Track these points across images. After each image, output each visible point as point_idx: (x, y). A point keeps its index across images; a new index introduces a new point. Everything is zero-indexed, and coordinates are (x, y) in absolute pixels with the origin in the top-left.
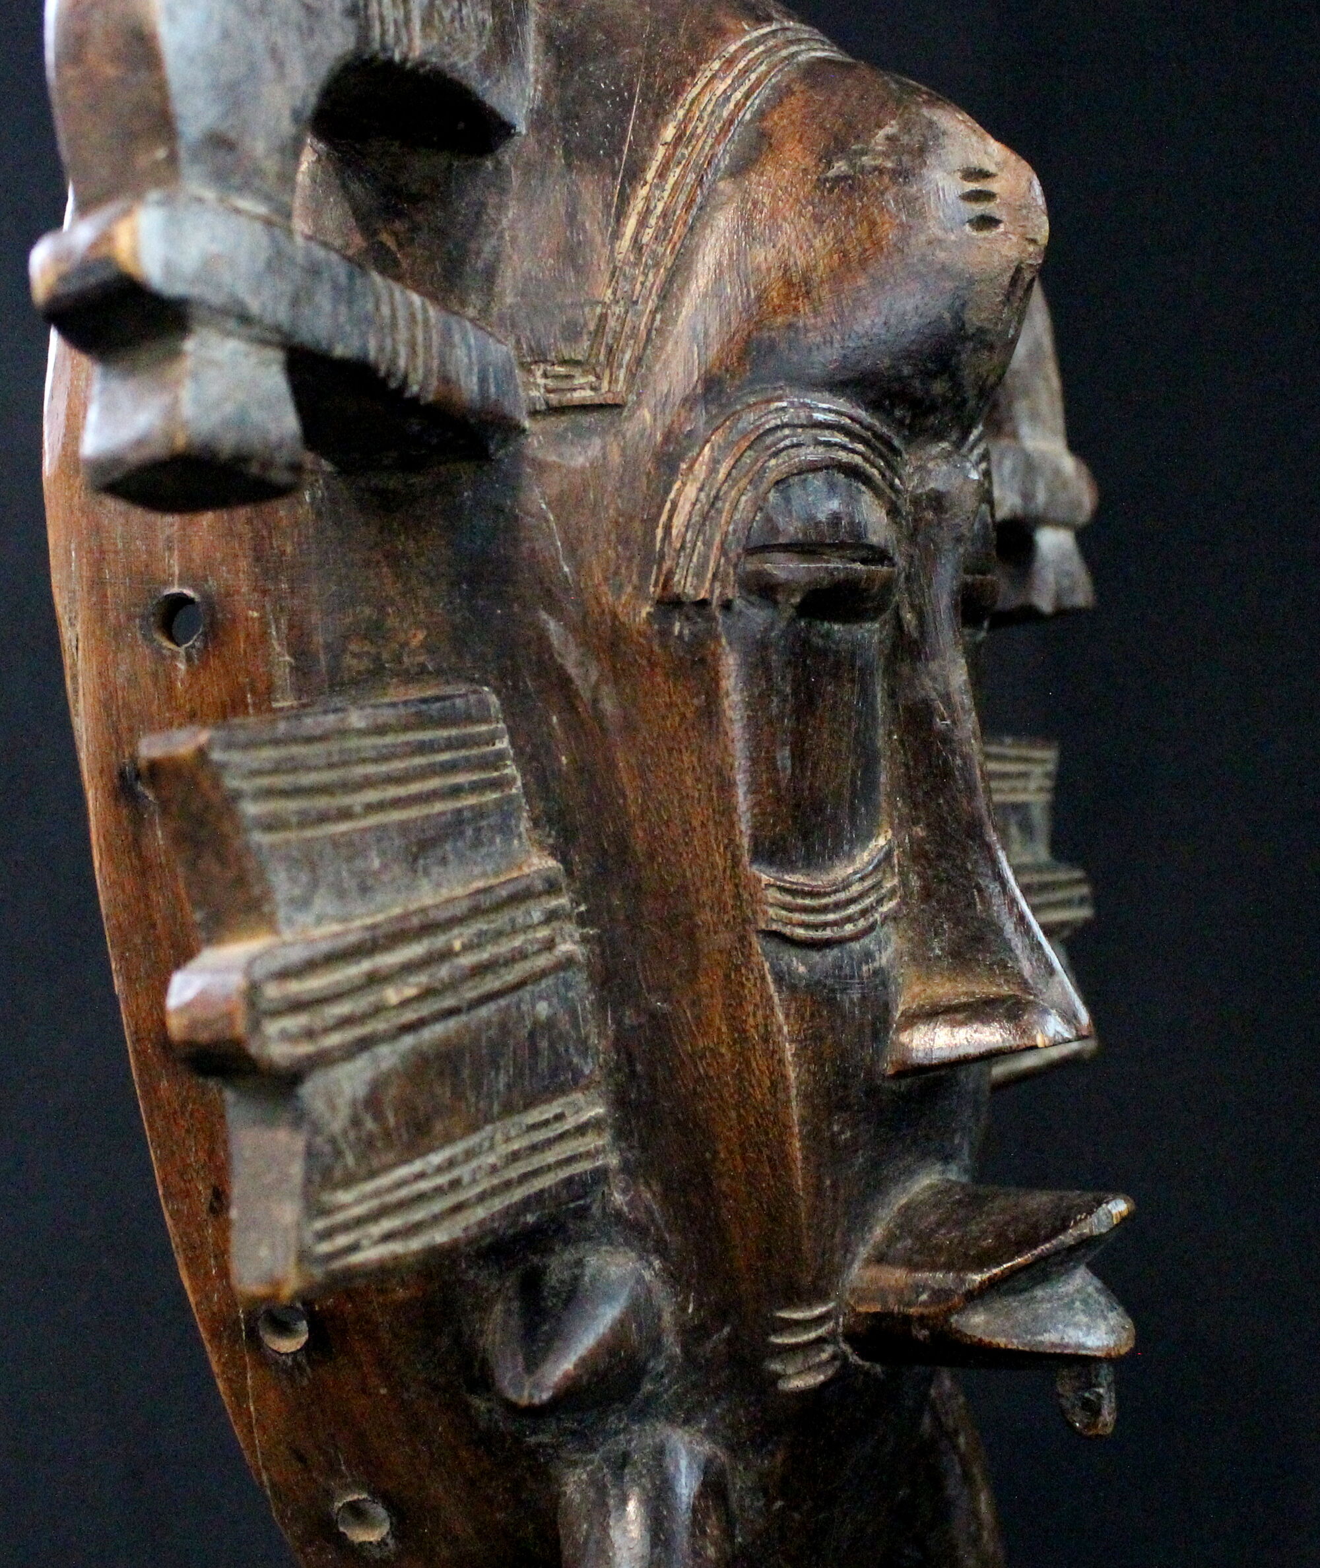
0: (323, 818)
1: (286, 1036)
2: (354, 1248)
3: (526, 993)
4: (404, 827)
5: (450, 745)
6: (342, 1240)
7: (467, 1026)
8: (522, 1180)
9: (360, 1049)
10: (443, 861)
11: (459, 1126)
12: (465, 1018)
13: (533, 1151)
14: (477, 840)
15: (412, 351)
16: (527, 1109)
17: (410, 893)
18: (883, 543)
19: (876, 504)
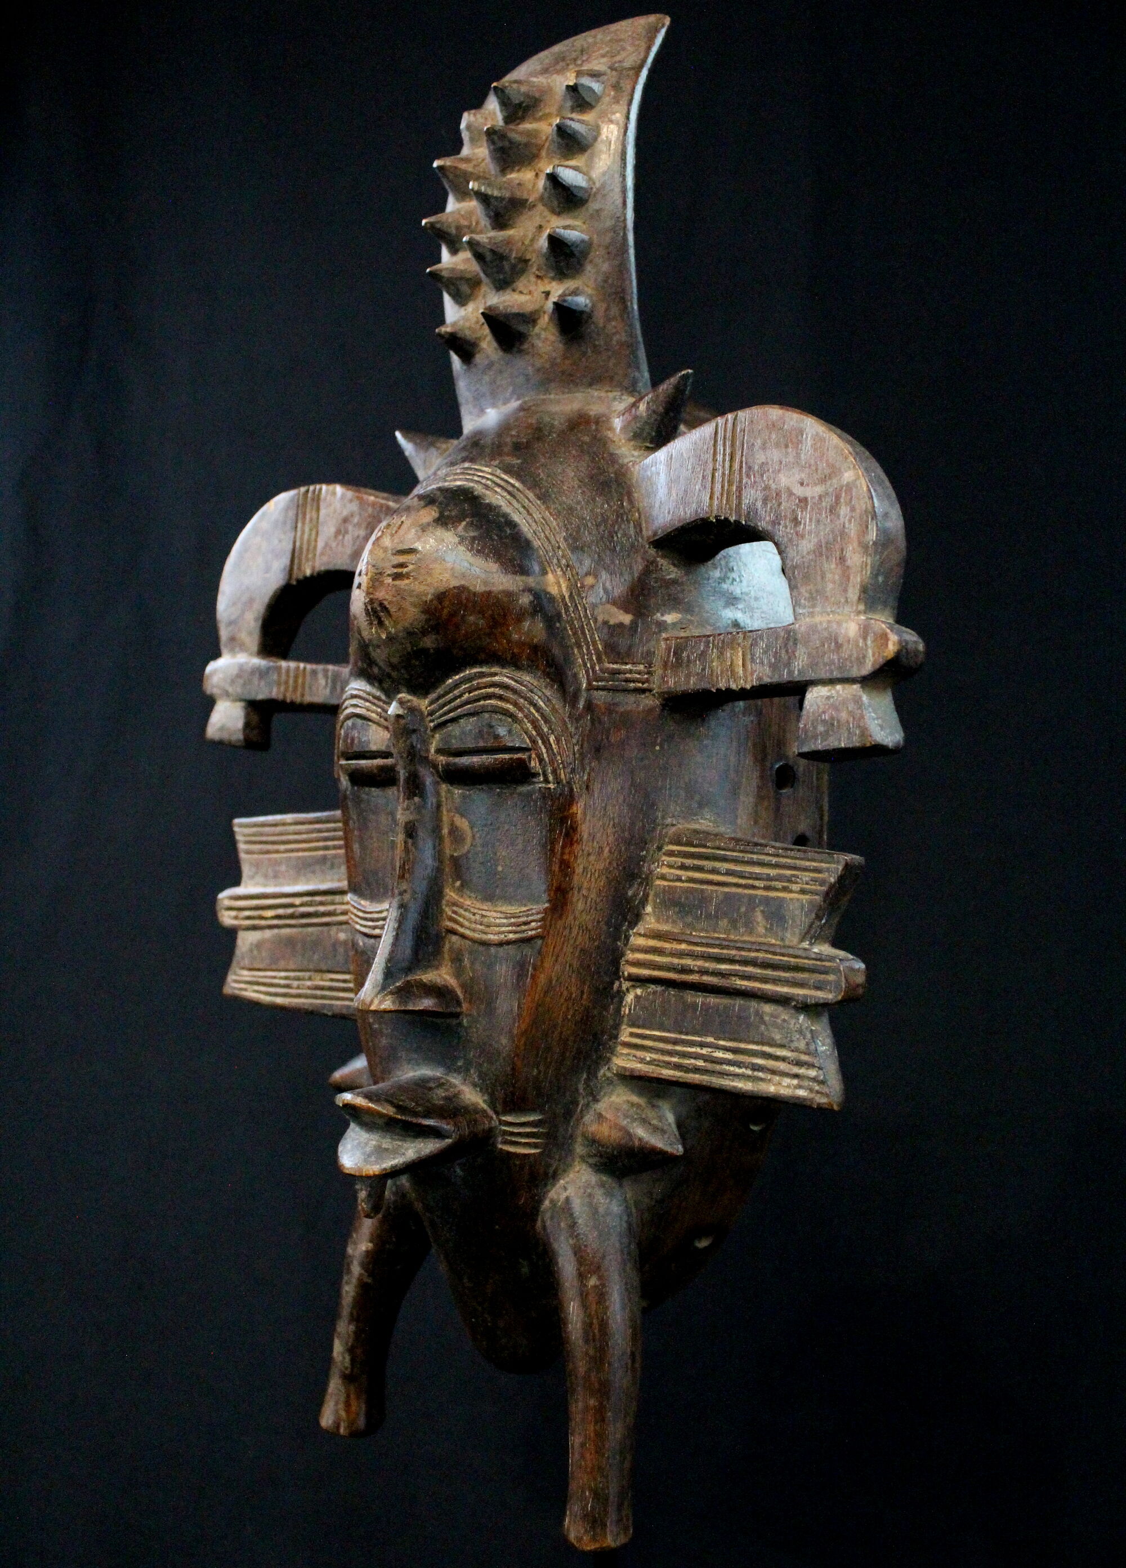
0: (268, 852)
1: (229, 917)
2: (245, 990)
3: (334, 929)
4: (299, 858)
5: (328, 830)
6: (243, 986)
7: (301, 933)
8: (323, 997)
9: (255, 928)
10: (314, 872)
11: (292, 966)
12: (300, 929)
13: (331, 989)
14: (332, 866)
15: (295, 688)
16: (329, 971)
17: (295, 881)
18: (384, 748)
19: (380, 729)
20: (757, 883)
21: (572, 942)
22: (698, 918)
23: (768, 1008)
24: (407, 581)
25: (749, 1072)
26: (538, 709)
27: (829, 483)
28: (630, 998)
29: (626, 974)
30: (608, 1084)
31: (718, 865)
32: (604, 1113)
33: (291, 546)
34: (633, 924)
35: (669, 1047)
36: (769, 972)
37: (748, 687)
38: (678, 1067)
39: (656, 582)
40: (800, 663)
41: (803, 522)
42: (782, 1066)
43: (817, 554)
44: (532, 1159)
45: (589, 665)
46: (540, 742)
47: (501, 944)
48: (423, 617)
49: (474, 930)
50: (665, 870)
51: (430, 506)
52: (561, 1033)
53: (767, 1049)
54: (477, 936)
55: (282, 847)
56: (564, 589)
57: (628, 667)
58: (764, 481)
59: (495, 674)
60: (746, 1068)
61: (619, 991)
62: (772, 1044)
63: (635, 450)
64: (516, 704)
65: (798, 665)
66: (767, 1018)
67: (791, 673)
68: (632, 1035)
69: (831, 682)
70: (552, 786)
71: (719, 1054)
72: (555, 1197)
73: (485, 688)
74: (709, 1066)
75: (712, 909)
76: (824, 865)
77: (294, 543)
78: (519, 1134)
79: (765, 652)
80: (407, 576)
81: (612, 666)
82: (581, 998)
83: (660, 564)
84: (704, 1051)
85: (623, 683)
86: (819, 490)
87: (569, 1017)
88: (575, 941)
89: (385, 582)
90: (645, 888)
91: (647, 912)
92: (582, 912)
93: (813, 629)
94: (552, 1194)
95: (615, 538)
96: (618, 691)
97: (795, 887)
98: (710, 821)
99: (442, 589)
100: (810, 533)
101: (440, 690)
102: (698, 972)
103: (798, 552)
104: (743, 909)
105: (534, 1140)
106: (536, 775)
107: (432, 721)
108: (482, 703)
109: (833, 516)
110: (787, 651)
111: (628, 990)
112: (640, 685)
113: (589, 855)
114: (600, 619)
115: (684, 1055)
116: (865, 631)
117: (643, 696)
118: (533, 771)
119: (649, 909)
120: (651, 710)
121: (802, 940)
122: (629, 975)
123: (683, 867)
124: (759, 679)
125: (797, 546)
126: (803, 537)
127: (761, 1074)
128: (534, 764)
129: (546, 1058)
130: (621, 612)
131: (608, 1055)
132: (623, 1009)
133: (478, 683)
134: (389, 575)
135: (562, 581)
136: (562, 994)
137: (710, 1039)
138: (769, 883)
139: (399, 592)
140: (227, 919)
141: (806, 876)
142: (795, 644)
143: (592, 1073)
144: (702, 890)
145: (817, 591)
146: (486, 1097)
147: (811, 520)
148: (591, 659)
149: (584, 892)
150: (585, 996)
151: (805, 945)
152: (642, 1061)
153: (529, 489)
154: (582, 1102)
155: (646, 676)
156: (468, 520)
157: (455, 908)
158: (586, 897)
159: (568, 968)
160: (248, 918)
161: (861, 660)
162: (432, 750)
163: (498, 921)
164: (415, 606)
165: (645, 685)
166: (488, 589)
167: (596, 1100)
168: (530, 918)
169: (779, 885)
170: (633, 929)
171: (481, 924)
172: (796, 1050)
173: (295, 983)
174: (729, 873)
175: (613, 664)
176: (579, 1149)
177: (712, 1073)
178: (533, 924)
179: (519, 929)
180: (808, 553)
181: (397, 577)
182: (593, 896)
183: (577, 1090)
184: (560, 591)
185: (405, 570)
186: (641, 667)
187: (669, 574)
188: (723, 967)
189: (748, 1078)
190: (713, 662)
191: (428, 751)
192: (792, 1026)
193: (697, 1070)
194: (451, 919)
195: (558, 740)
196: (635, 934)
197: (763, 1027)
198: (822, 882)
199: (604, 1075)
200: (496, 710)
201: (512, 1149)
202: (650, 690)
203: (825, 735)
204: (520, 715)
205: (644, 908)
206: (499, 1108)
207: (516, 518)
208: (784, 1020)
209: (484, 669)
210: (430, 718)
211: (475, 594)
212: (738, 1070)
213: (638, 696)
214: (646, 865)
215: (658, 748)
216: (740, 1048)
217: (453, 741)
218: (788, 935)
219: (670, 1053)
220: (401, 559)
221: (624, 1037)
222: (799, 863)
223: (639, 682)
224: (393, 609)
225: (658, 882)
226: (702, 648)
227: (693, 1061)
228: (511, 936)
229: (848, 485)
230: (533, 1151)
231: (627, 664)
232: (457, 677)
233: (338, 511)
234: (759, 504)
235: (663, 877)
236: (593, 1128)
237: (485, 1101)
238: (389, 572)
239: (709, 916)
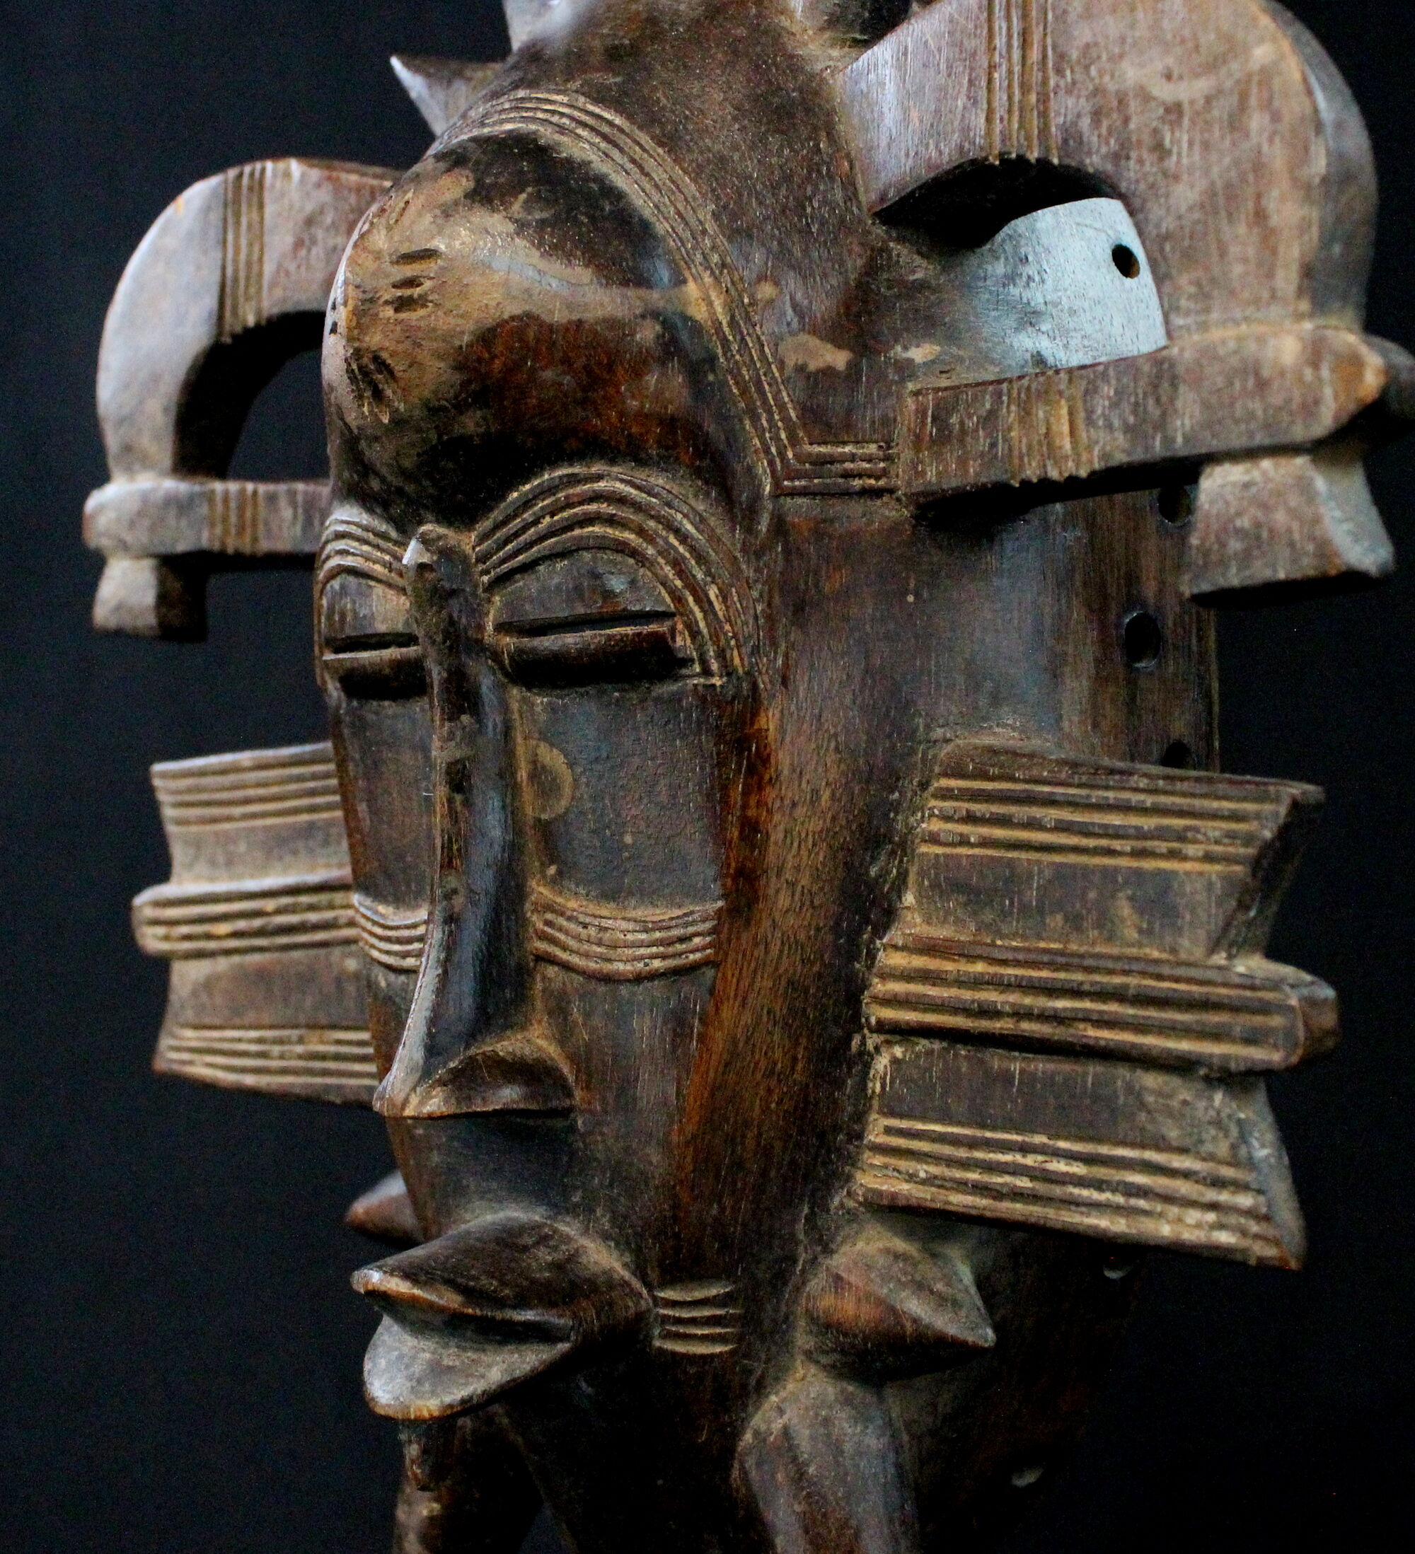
0: (214, 820)
2: (191, 1063)
3: (337, 951)
4: (266, 829)
5: (314, 777)
6: (186, 1057)
7: (279, 962)
8: (325, 1073)
9: (200, 955)
10: (295, 853)
11: (267, 1020)
12: (276, 955)
13: (337, 1057)
14: (326, 843)
15: (241, 530)
16: (334, 1027)
17: (263, 869)
18: (400, 627)
19: (391, 593)
20: (1117, 845)
21: (770, 969)
22: (1004, 914)
23: (1151, 1080)
24: (422, 312)
25: (1119, 1199)
26: (684, 538)
27: (1223, 71)
28: (882, 1063)
29: (873, 1020)
30: (849, 1221)
31: (1037, 812)
32: (844, 1275)
33: (215, 278)
34: (881, 928)
35: (962, 1153)
36: (1153, 1013)
37: (1083, 473)
38: (980, 1189)
39: (889, 288)
40: (1187, 422)
41: (1175, 150)
42: (1184, 1188)
43: (1208, 208)
44: (716, 1363)
45: (773, 450)
46: (690, 599)
47: (638, 979)
48: (457, 378)
49: (587, 955)
50: (936, 826)
51: (456, 170)
52: (760, 1134)
53: (1150, 1155)
54: (592, 965)
55: (238, 811)
56: (719, 309)
57: (848, 449)
58: (1092, 79)
59: (599, 477)
60: (1114, 1191)
61: (863, 1052)
62: (1161, 1144)
63: (832, 46)
64: (641, 532)
65: (1183, 424)
66: (1150, 1099)
67: (1168, 441)
68: (888, 1131)
69: (1251, 454)
70: (717, 681)
71: (1060, 1166)
72: (763, 1427)
73: (581, 503)
74: (1041, 1188)
75: (1032, 896)
76: (1250, 807)
77: (224, 268)
78: (693, 1321)
79: (1115, 405)
80: (422, 302)
81: (817, 449)
82: (793, 1069)
83: (895, 252)
84: (1030, 1160)
85: (840, 480)
86: (1202, 86)
87: (773, 1105)
88: (776, 969)
89: (381, 315)
90: (901, 861)
91: (906, 904)
92: (787, 911)
93: (1209, 353)
94: (757, 1421)
95: (809, 210)
96: (833, 495)
97: (1191, 850)
98: (1014, 729)
99: (490, 322)
100: (1191, 170)
101: (497, 515)
102: (1009, 1015)
103: (1168, 210)
104: (1092, 895)
105: (718, 1330)
106: (687, 662)
107: (487, 572)
108: (577, 532)
109: (1237, 135)
110: (1158, 401)
111: (877, 1049)
112: (872, 482)
113: (794, 805)
114: (790, 362)
115: (990, 1168)
116: (1315, 352)
117: (879, 502)
118: (681, 655)
119: (909, 899)
120: (895, 528)
121: (1212, 951)
122: (879, 1022)
123: (971, 819)
124: (1104, 456)
125: (1167, 196)
126: (1176, 178)
127: (1142, 1203)
128: (682, 642)
129: (734, 1182)
130: (829, 346)
131: (847, 1169)
132: (870, 1085)
133: (566, 497)
134: (387, 303)
135: (713, 295)
136: (757, 1064)
137: (1040, 1139)
138: (1140, 844)
139: (409, 333)
140: (152, 940)
141: (1214, 828)
142: (1174, 386)
143: (820, 1204)
144: (1011, 863)
145: (1213, 281)
146: (628, 1258)
147: (1191, 143)
148: (777, 439)
149: (788, 875)
150: (800, 1066)
151: (1220, 959)
152: (911, 1178)
153: (640, 128)
154: (803, 1257)
155: (882, 465)
156: (530, 189)
157: (549, 916)
158: (792, 885)
159: (765, 1019)
160: (188, 938)
161: (1310, 408)
162: (490, 627)
163: (630, 937)
164: (440, 357)
165: (882, 483)
166: (575, 317)
167: (828, 1251)
168: (691, 930)
169: (1162, 846)
170: (881, 938)
171: (599, 944)
172: (1210, 1157)
173: (276, 1049)
174: (1063, 827)
175: (819, 444)
176: (802, 1339)
177: (1048, 1200)
178: (697, 940)
179: (671, 950)
180: (1191, 209)
181: (402, 304)
182: (805, 881)
183: (793, 1235)
184: (712, 313)
185: (417, 292)
186: (872, 449)
187: (914, 272)
188: (1061, 1004)
189: (1118, 1209)
190: (1010, 429)
191: (481, 628)
192: (1200, 1113)
193: (1017, 1195)
194: (543, 937)
195: (724, 596)
196: (885, 947)
197: (1143, 1116)
198: (1248, 839)
199: (842, 1205)
200: (602, 545)
201: (680, 1348)
202: (891, 491)
203: (1245, 558)
204: (650, 551)
205: (900, 898)
206: (653, 1275)
207: (620, 181)
208: (1185, 1103)
209: (576, 470)
210: (481, 567)
211: (551, 328)
212: (1096, 1196)
213: (869, 503)
214: (900, 817)
215: (911, 598)
216: (1099, 1155)
217: (527, 607)
218: (1185, 942)
219: (965, 1165)
220: (409, 271)
221: (875, 1134)
222: (1198, 803)
223: (870, 477)
224: (398, 367)
225: (924, 849)
226: (988, 406)
227: (1008, 1179)
228: (657, 964)
229: (1263, 70)
230: (718, 1349)
231: (845, 443)
232: (528, 487)
233: (297, 205)
234: (1085, 123)
235: (934, 839)
236: (826, 1302)
237: (625, 1265)
238: (387, 297)
239: (1025, 909)
